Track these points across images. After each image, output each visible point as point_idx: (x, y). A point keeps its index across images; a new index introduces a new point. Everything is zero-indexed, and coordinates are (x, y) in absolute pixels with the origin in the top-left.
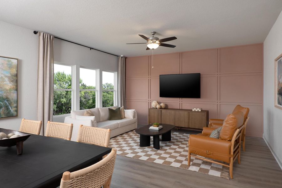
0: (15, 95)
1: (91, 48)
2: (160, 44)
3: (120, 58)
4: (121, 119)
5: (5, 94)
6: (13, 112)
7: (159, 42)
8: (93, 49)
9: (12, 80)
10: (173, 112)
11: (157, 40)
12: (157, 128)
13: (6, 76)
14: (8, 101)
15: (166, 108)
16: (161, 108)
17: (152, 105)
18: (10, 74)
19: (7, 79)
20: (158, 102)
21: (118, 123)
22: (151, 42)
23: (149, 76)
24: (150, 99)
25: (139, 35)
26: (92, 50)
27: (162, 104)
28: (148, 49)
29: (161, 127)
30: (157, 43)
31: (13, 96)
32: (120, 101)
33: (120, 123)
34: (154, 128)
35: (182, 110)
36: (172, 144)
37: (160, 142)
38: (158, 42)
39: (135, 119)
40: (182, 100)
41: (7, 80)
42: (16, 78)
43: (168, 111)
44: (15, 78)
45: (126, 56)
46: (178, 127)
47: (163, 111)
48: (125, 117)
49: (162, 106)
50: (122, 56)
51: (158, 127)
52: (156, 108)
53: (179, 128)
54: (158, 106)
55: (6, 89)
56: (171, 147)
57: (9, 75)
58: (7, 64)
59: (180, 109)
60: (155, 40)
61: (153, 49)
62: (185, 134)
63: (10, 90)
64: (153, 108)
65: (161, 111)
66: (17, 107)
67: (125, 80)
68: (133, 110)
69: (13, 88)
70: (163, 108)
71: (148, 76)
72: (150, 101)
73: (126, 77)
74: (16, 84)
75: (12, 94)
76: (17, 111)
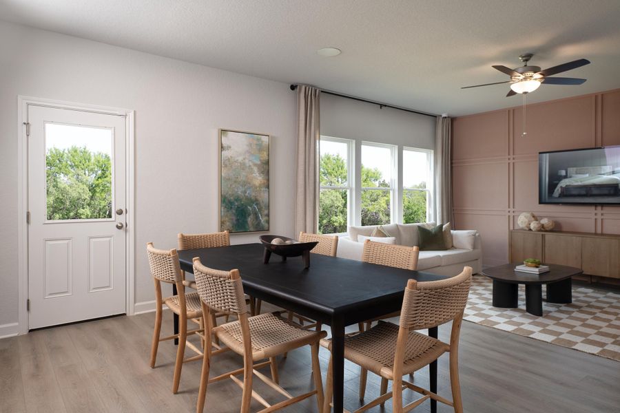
0: (266, 195)
1: (382, 105)
2: (543, 80)
3: (441, 119)
4: (445, 249)
5: (254, 194)
6: (263, 223)
7: (541, 76)
8: (385, 106)
9: (262, 170)
10: (576, 240)
11: (535, 72)
12: (536, 271)
13: (255, 165)
14: (257, 204)
15: (557, 228)
16: (542, 229)
17: (519, 222)
18: (260, 160)
19: (255, 169)
20: (534, 217)
21: (439, 256)
22: (522, 77)
23: (511, 156)
24: (512, 209)
25: (495, 67)
26: (383, 108)
27: (545, 221)
28: (512, 93)
29: (545, 268)
30: (536, 79)
31: (263, 197)
32: (440, 214)
33: (444, 256)
34: (527, 270)
35: (602, 234)
36: (575, 310)
37: (544, 304)
38: (538, 76)
39: (476, 250)
40: (602, 212)
41: (256, 171)
42: (267, 166)
43: (562, 237)
44: (265, 167)
45: (454, 113)
46: (591, 276)
47: (549, 236)
48: (453, 246)
49: (545, 226)
50: (444, 115)
51: (537, 267)
52: (530, 230)
53: (593, 281)
54: (533, 225)
55: (255, 185)
56: (573, 315)
57: (259, 163)
58: (257, 144)
59: (596, 234)
60: (530, 74)
61: (525, 93)
62: (610, 294)
63: (260, 186)
64: (522, 229)
65: (543, 236)
66: (268, 215)
67: (452, 167)
68: (472, 232)
69: (264, 183)
70: (547, 229)
71: (507, 157)
72: (512, 214)
73: (454, 161)
74: (267, 177)
75: (262, 194)
76: (268, 222)
